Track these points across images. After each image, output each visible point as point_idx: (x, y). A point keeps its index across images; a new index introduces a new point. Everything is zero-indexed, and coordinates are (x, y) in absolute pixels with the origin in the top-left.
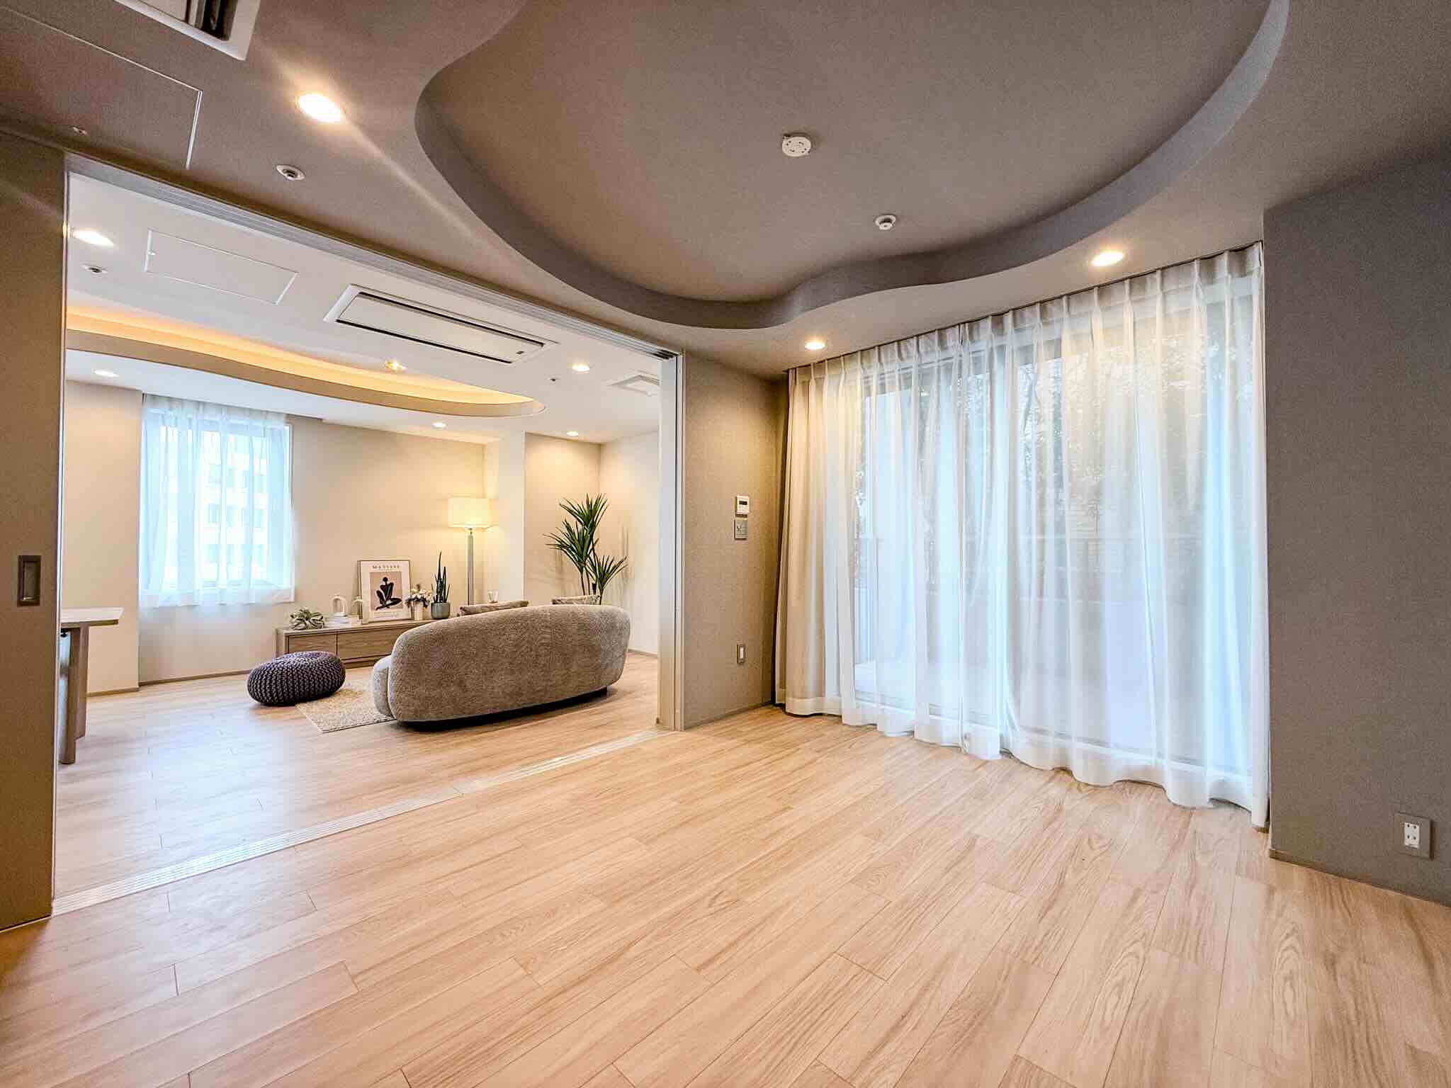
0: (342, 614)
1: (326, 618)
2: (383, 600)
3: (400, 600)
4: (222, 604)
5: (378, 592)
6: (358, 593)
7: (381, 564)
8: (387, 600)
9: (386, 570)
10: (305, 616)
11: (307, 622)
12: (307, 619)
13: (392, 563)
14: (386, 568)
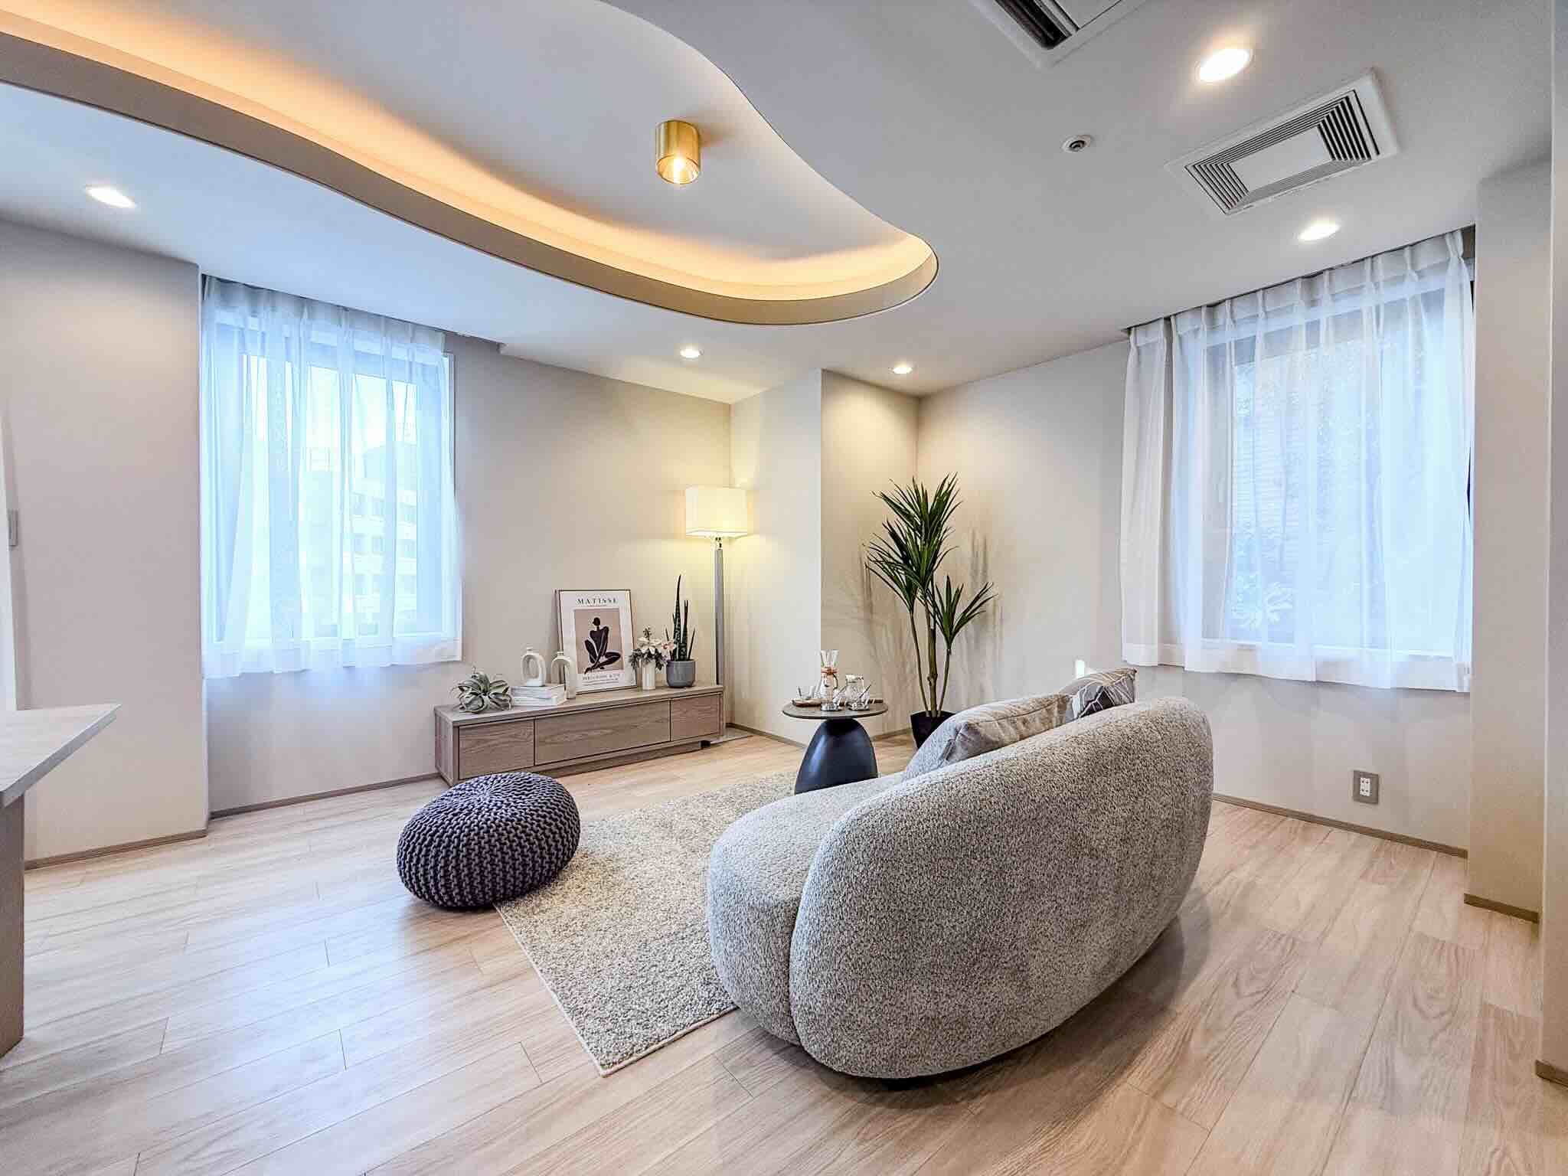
0: (538, 682)
1: (512, 689)
2: (595, 657)
3: (618, 656)
4: (348, 667)
5: (587, 642)
6: (557, 644)
7: (590, 595)
8: (601, 655)
9: (597, 605)
10: (481, 687)
11: (486, 698)
12: (485, 692)
13: (605, 595)
14: (596, 602)
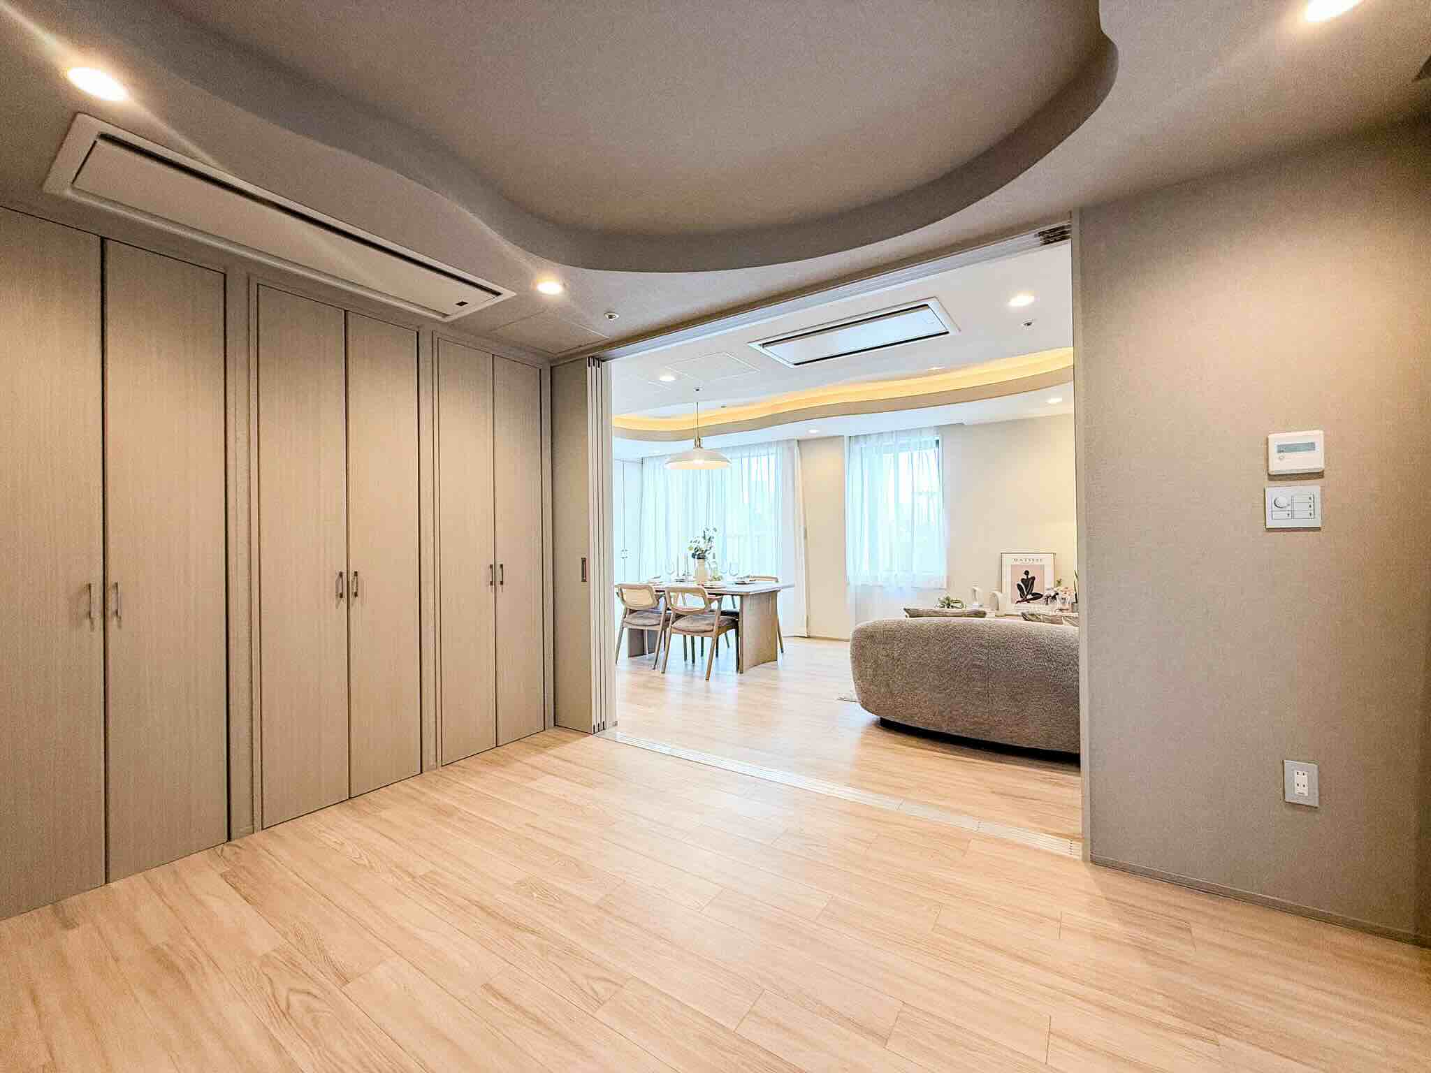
0: (978, 604)
2: (1024, 593)
3: (1040, 596)
5: (1019, 585)
7: (1024, 556)
8: (1028, 594)
10: (946, 602)
13: (1035, 556)
